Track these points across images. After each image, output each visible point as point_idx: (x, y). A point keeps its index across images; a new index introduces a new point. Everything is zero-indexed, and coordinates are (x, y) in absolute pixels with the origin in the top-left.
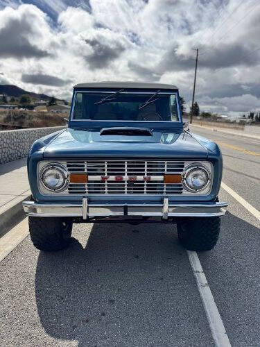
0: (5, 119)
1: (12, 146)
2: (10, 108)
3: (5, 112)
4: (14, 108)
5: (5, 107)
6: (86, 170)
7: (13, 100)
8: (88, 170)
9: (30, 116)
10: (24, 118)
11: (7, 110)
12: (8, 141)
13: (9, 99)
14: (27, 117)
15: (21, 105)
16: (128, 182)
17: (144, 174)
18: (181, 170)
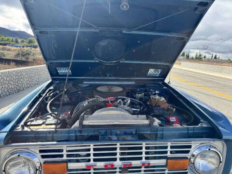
0: (15, 55)
1: (12, 83)
2: (20, 47)
3: (16, 50)
4: (23, 47)
5: (17, 46)
6: (65, 156)
7: (23, 42)
8: (68, 156)
9: (34, 53)
10: (29, 54)
11: (18, 48)
12: (8, 79)
13: (20, 40)
14: (32, 54)
15: (28, 45)
16: (120, 168)
17: (141, 158)
18: (188, 152)
